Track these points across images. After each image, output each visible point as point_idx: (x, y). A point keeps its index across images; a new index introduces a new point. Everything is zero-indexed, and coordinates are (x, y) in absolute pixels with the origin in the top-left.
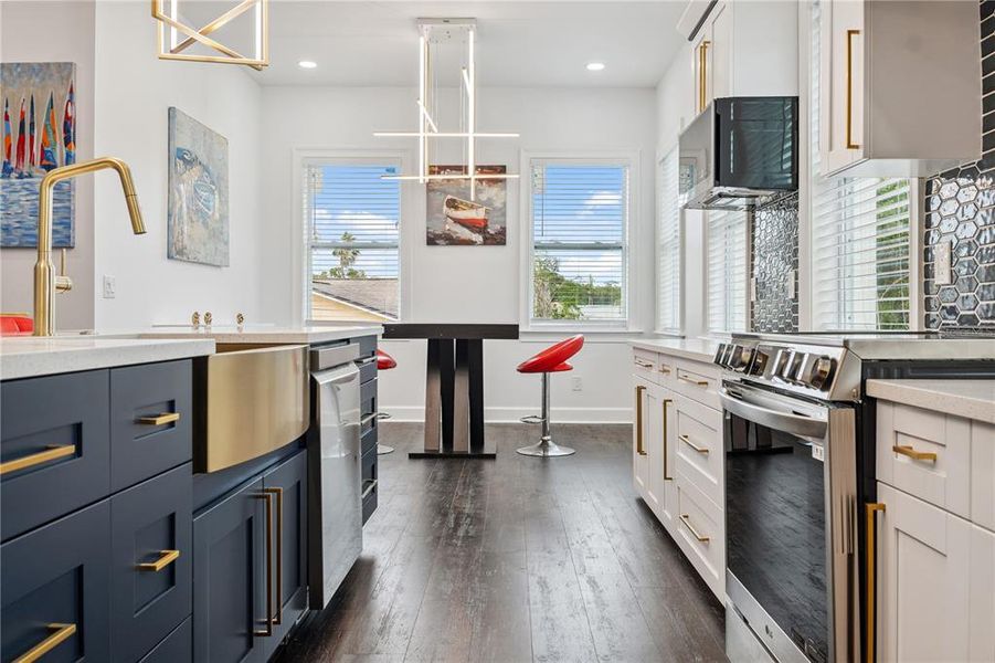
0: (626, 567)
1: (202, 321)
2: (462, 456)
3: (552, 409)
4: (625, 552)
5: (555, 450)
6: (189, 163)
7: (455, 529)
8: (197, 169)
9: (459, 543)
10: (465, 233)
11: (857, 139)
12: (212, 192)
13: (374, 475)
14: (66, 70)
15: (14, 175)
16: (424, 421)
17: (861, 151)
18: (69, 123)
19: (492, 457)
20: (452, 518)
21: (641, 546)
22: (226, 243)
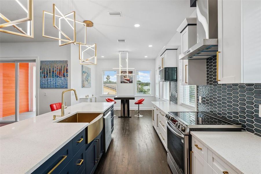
0: (151, 141)
1: (87, 96)
2: (126, 117)
3: (140, 108)
4: (151, 138)
5: (140, 116)
6: (85, 73)
7: (125, 133)
8: (86, 74)
9: (126, 136)
10: (126, 81)
11: (187, 82)
12: (88, 77)
13: (113, 126)
14: (66, 62)
15: (59, 77)
16: (120, 109)
17: (188, 84)
18: (67, 70)
19: (131, 117)
20: (125, 130)
21: (154, 137)
22: (91, 84)
